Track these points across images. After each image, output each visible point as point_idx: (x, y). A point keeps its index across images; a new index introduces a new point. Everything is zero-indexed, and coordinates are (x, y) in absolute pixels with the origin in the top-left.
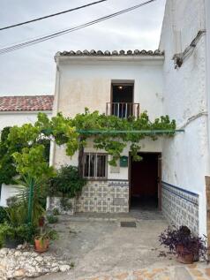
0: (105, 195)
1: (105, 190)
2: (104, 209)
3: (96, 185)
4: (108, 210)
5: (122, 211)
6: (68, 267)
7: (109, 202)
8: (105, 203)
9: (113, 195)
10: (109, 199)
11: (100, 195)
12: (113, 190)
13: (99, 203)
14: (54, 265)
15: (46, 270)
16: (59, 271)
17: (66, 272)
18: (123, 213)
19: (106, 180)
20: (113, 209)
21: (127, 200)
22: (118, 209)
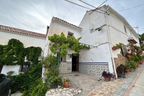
0: (65, 67)
1: (65, 65)
2: (65, 72)
3: (62, 64)
4: (66, 72)
5: (70, 72)
6: (81, 91)
7: (66, 69)
8: (65, 70)
9: (68, 67)
10: (66, 68)
11: (64, 67)
12: (67, 65)
13: (63, 70)
14: (76, 91)
15: (75, 94)
16: (78, 93)
17: (81, 92)
18: (70, 73)
19: (66, 62)
20: (67, 72)
21: (71, 68)
22: (69, 71)
